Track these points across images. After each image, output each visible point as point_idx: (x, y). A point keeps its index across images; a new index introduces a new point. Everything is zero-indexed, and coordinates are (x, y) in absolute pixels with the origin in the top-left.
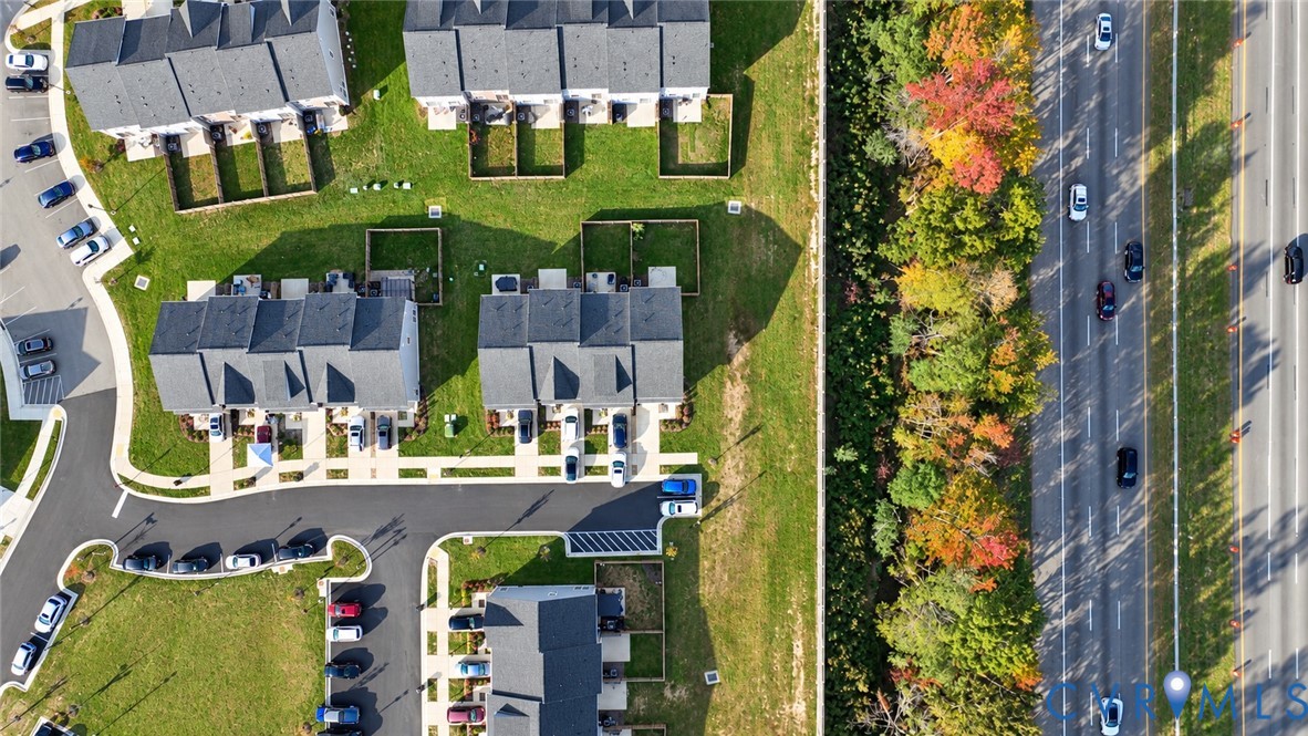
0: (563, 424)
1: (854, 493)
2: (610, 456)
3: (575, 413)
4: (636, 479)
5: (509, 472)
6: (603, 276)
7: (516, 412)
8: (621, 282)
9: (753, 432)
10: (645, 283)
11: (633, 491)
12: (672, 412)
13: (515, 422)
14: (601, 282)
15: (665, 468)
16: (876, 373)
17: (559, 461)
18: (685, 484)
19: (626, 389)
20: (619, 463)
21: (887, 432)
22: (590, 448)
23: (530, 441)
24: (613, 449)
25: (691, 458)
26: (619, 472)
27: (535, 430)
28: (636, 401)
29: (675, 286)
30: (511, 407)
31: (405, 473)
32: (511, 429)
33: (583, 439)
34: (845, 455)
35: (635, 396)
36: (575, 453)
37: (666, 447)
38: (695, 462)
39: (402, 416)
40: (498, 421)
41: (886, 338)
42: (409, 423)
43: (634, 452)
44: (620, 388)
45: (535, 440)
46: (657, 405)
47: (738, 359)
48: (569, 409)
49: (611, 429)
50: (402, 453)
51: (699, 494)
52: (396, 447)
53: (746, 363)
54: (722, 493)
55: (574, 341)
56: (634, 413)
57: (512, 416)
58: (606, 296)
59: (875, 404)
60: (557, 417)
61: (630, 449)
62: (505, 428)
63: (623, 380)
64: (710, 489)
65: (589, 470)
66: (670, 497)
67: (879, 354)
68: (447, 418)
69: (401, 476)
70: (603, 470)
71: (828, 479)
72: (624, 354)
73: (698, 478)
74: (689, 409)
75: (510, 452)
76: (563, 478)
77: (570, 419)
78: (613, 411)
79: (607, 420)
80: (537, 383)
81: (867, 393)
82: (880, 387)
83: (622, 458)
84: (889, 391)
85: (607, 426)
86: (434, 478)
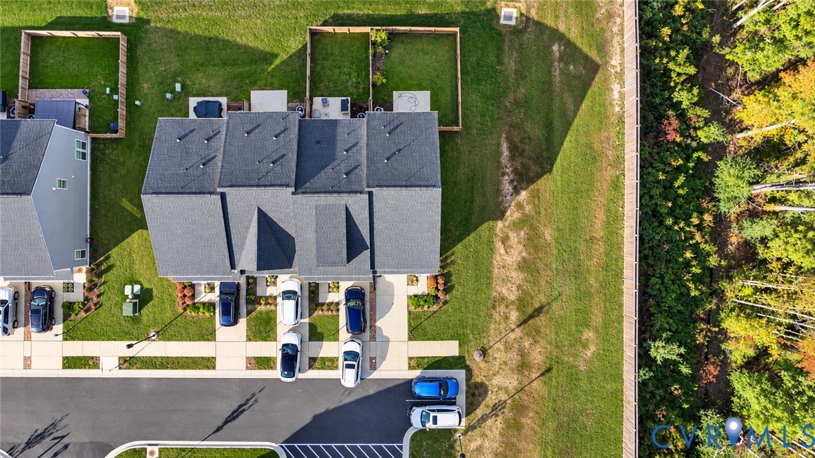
0: (279, 300)
1: (673, 402)
2: (340, 345)
3: (294, 285)
4: (375, 375)
5: (209, 363)
6: (335, 102)
7: (217, 284)
8: (357, 109)
9: (531, 317)
10: (389, 107)
11: (371, 392)
12: (423, 286)
13: (214, 297)
14: (331, 109)
15: (415, 362)
16: (698, 238)
17: (272, 350)
18: (443, 383)
19: (361, 257)
20: (350, 355)
21: (712, 318)
22: (315, 334)
23: (235, 323)
24: (344, 334)
25: (449, 348)
26: (352, 366)
27: (243, 309)
28: (374, 272)
29: (428, 110)
30: (210, 279)
31: (70, 362)
32: (210, 306)
33: (307, 320)
34: (661, 351)
35: (373, 267)
36: (293, 339)
37: (417, 331)
38: (456, 353)
39: (69, 288)
40: (193, 296)
41: (709, 192)
42: (78, 296)
43: (373, 338)
44: (351, 256)
45: (243, 322)
46: (404, 277)
47: (512, 214)
48: (287, 281)
49: (343, 309)
50: (68, 335)
51: (462, 399)
52: (58, 328)
53: (524, 221)
54: (491, 399)
55: (287, 186)
56: (374, 286)
57: (212, 289)
58: (335, 122)
59: (697, 279)
60: (271, 291)
61: (368, 334)
62: (204, 304)
63: (355, 244)
64: (476, 392)
65: (313, 362)
66: (423, 401)
67: (701, 213)
68: (128, 290)
69: (65, 367)
70: (330, 363)
71: (642, 386)
72: (358, 205)
73: (460, 375)
74: (444, 280)
75: (209, 335)
76: (276, 373)
77: (288, 295)
78: (345, 285)
79: (338, 296)
80: (235, 249)
81: (687, 264)
82: (700, 256)
83: (355, 347)
84: (713, 261)
85: (338, 304)
86: (109, 368)
